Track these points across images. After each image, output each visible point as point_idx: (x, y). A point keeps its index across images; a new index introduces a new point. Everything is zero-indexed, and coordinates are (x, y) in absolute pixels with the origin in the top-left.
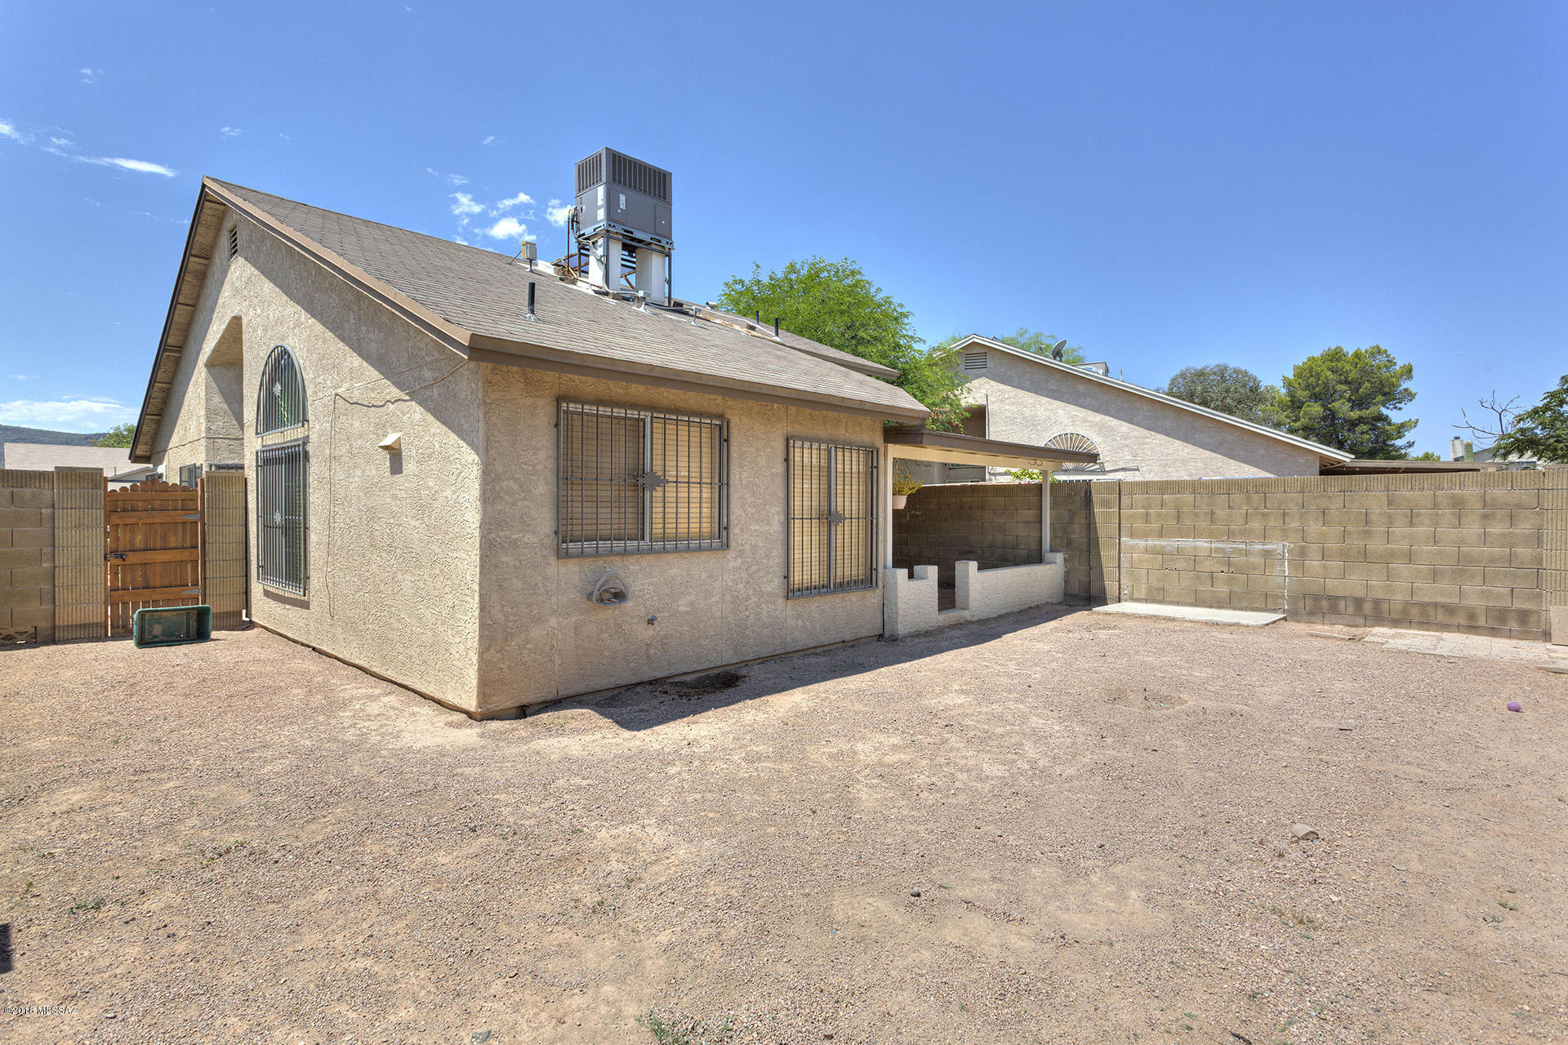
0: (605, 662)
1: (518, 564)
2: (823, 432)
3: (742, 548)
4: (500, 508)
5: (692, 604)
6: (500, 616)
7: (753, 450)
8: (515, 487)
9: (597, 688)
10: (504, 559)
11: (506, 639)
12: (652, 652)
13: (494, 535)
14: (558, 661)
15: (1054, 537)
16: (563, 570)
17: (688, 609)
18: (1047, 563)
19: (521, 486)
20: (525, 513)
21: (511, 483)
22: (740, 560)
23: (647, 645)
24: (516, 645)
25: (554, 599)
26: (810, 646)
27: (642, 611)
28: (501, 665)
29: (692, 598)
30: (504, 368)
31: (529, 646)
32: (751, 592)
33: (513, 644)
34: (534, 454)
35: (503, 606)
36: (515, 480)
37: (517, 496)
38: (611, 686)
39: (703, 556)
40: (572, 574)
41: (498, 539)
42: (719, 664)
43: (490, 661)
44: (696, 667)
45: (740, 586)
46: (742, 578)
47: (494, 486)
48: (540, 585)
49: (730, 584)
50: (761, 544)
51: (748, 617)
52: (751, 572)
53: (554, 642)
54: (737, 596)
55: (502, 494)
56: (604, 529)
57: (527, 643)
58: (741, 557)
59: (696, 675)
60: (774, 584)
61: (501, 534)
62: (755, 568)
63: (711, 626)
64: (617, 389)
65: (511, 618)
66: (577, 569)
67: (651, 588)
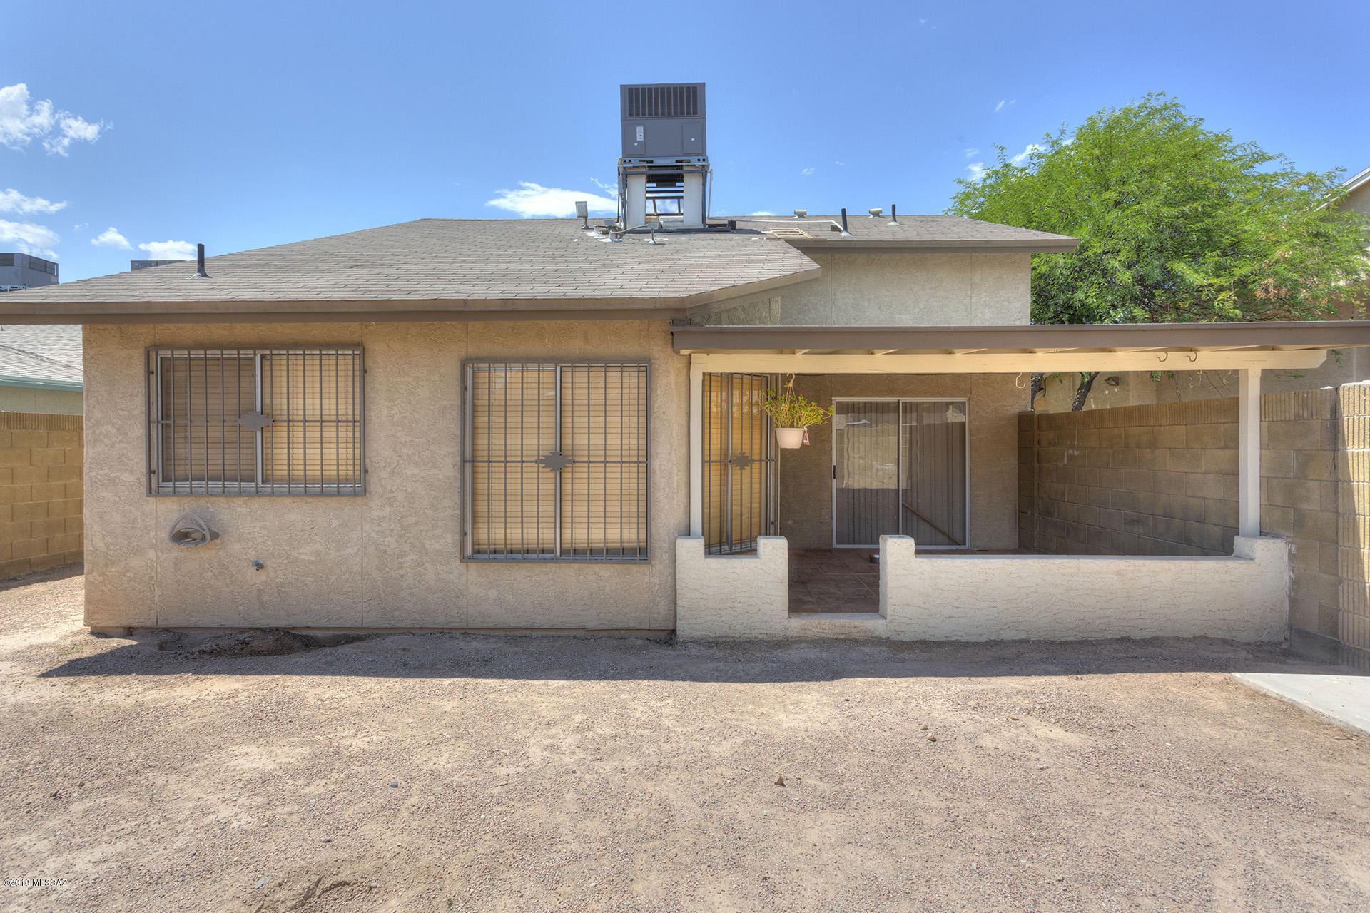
0: (209, 600)
1: (117, 499)
2: (537, 349)
3: (392, 495)
4: (100, 449)
5: (318, 553)
6: (102, 544)
7: (410, 380)
8: (114, 431)
9: (199, 624)
10: (104, 494)
11: (107, 566)
12: (266, 598)
13: (94, 474)
14: (158, 592)
15: (1268, 506)
16: (161, 507)
17: (313, 559)
18: (1239, 557)
19: (118, 429)
20: (123, 454)
21: (109, 428)
22: (388, 509)
23: (259, 590)
24: (116, 571)
25: (152, 534)
26: (512, 625)
27: (253, 556)
28: (103, 588)
29: (318, 547)
30: (100, 326)
31: (128, 574)
32: (406, 547)
33: (113, 570)
34: (131, 400)
35: (104, 536)
36: (113, 425)
37: (116, 439)
38: (215, 625)
39: (334, 502)
40: (168, 511)
41: (98, 476)
42: (358, 624)
43: (93, 583)
44: (322, 623)
45: (389, 539)
46: (392, 530)
47: (94, 431)
48: (139, 520)
49: (373, 535)
50: (423, 492)
51: (402, 576)
52: (406, 524)
53: (154, 574)
54: (386, 551)
55: (102, 437)
56: (215, 468)
57: (127, 571)
58: (391, 505)
59: (331, 633)
60: (445, 539)
61: (101, 472)
62: (412, 520)
63: (347, 581)
64: (219, 331)
65: (112, 547)
66: (175, 507)
67: (264, 532)
